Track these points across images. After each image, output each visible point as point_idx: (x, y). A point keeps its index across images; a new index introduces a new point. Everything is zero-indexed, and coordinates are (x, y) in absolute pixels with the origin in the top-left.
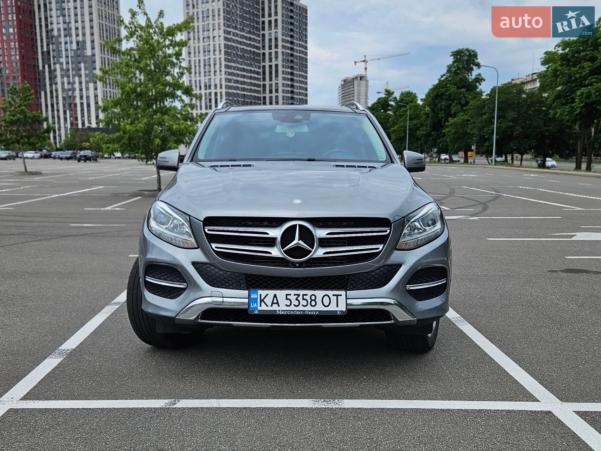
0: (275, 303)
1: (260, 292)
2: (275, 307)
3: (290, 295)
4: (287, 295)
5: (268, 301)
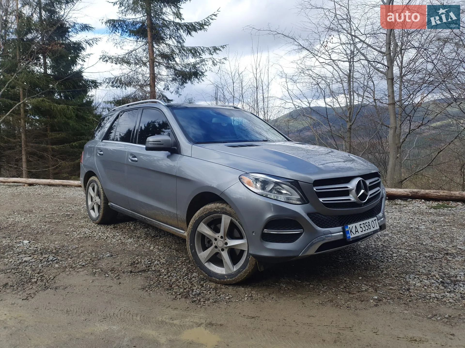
0: (357, 231)
1: (349, 226)
2: (357, 234)
3: (361, 224)
4: (360, 225)
5: (354, 230)
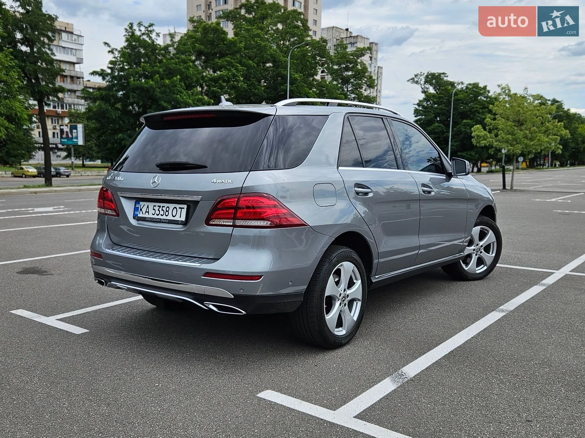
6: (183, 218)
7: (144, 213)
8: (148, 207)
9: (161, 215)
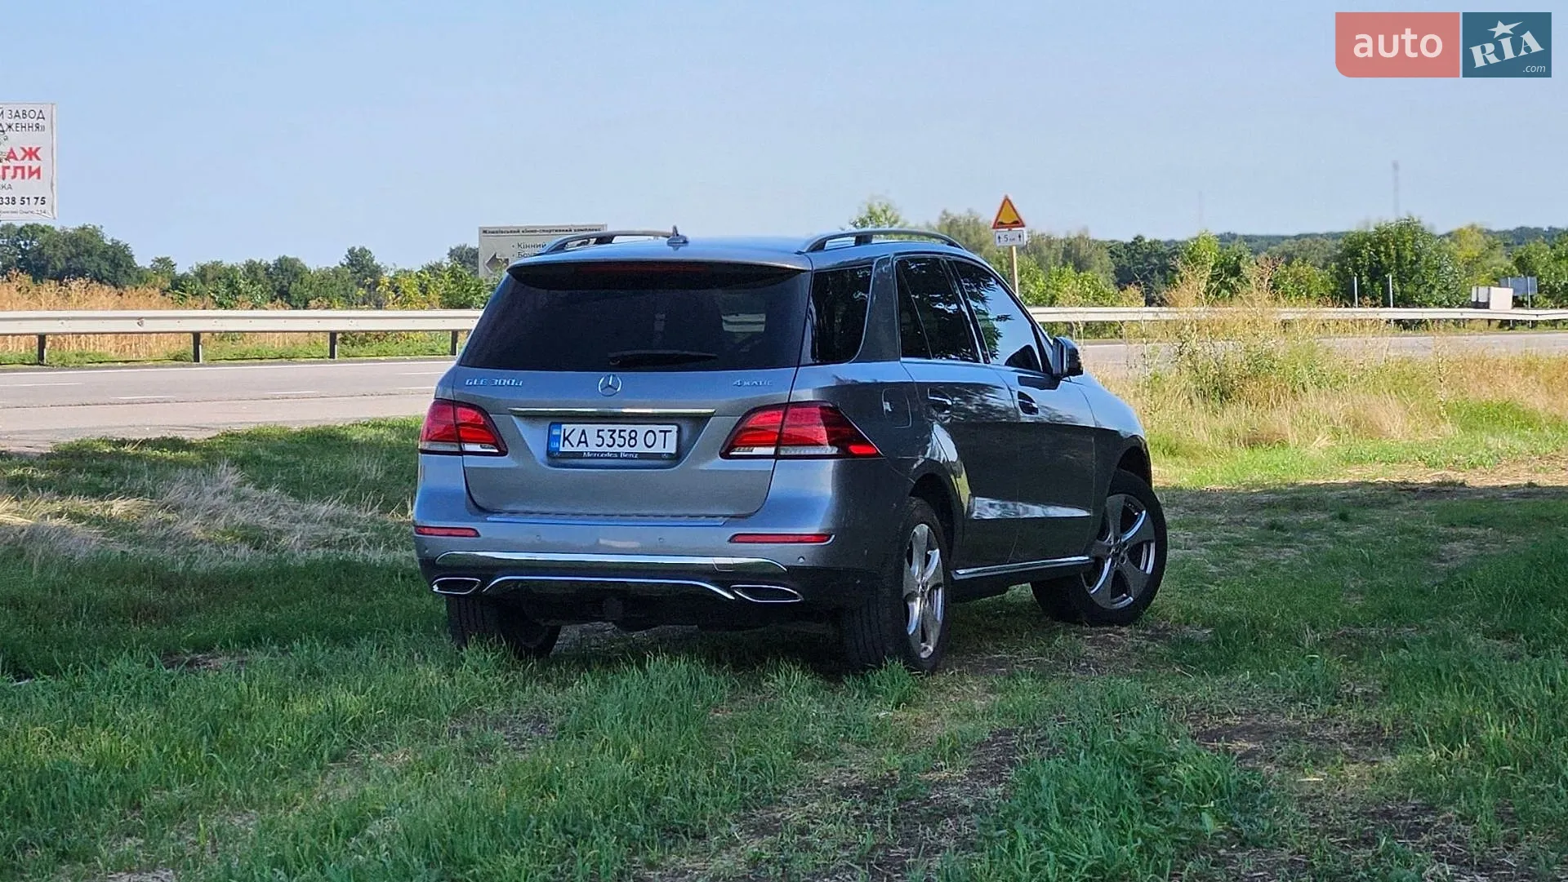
6: (671, 448)
7: (575, 444)
8: (583, 432)
9: (619, 445)
